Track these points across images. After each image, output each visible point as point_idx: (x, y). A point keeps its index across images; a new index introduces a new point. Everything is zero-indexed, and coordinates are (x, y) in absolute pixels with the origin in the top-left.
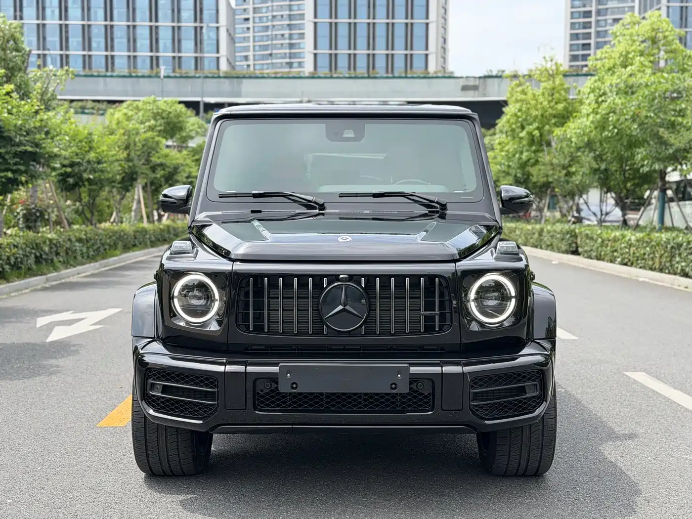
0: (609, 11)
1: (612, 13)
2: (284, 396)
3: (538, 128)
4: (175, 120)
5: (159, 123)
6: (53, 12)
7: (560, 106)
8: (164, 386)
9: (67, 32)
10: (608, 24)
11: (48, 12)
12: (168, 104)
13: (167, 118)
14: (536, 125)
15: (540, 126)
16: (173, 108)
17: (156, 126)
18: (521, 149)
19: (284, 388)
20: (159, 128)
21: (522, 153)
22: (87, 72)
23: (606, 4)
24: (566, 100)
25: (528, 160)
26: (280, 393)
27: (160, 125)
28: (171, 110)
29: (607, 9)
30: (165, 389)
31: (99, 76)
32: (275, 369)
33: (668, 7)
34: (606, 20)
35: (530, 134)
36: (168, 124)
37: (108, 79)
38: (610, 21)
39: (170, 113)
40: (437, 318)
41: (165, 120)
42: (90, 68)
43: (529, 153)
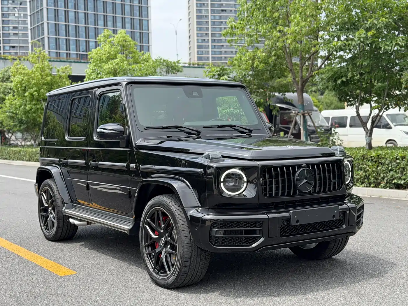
0: (10, 22)
1: (12, 24)
2: (294, 227)
3: (36, 91)
7: (49, 78)
8: (224, 230)
10: (10, 30)
14: (35, 89)
15: (38, 89)
18: (25, 103)
19: (293, 223)
21: (25, 105)
23: (8, 18)
24: (51, 75)
25: (31, 110)
26: (292, 226)
29: (9, 20)
30: (225, 232)
32: (287, 214)
33: (48, 23)
34: (9, 27)
35: (32, 94)
38: (11, 28)
43: (31, 105)
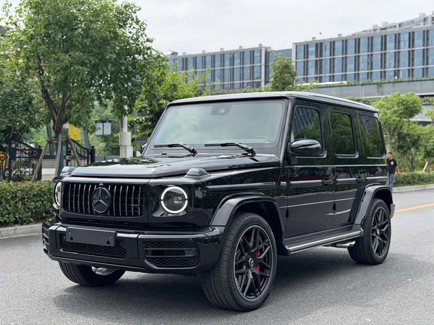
4: (412, 106)
5: (400, 109)
6: (405, 44)
9: (413, 55)
11: (402, 44)
12: (408, 96)
13: (407, 105)
16: (411, 98)
17: (398, 110)
20: (400, 112)
22: (411, 79)
27: (401, 110)
28: (409, 100)
31: (417, 81)
36: (407, 109)
37: (423, 82)
39: (408, 101)
40: (139, 208)
41: (405, 106)
42: (412, 76)
